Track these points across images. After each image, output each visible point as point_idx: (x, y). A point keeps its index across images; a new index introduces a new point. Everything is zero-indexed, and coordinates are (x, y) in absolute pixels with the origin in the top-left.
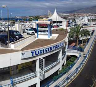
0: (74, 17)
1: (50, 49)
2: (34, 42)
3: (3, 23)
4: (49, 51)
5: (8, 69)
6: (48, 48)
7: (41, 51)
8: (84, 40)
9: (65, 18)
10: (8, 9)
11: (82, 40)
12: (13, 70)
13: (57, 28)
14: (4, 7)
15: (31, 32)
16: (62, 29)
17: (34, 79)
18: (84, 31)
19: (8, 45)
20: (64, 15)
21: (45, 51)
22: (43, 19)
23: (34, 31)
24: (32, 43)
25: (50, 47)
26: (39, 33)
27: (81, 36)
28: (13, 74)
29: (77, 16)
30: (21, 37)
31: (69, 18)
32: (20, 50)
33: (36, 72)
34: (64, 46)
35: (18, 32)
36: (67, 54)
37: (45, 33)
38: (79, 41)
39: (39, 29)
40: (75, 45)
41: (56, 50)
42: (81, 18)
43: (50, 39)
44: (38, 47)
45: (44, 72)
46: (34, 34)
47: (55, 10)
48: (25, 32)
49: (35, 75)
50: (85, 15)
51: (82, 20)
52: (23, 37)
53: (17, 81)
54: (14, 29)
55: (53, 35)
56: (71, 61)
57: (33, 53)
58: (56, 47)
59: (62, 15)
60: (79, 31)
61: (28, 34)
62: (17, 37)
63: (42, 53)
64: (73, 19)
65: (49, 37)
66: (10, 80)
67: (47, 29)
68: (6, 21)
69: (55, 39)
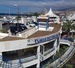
0: (65, 14)
1: (48, 38)
2: (36, 32)
3: (10, 17)
4: (48, 40)
5: (16, 51)
6: (47, 38)
7: (42, 40)
8: (73, 32)
9: (57, 15)
10: (18, 8)
11: (72, 33)
12: (20, 53)
13: (52, 23)
14: (15, 6)
15: (33, 25)
16: (57, 23)
17: (35, 60)
18: (74, 25)
19: (17, 34)
20: (57, 12)
21: (44, 40)
22: (40, 15)
23: (34, 25)
24: (35, 33)
25: (48, 37)
26: (39, 26)
27: (72, 30)
28: (20, 55)
29: (67, 13)
30: (25, 28)
31: (61, 14)
32: (26, 38)
33: (37, 55)
34: (58, 36)
35: (24, 25)
36: (60, 43)
37: (44, 26)
38: (70, 33)
39: (39, 22)
40: (66, 36)
41: (52, 39)
42: (71, 15)
43: (47, 30)
44: (39, 36)
45: (43, 55)
46: (35, 27)
47: (51, 8)
48: (28, 25)
49: (36, 57)
50: (74, 12)
51: (71, 16)
52: (27, 29)
53: (23, 61)
54: (21, 23)
55: (50, 28)
56: (63, 49)
57: (36, 40)
58: (53, 37)
59: (55, 12)
60: (70, 26)
61: (31, 26)
62: (23, 28)
63: (42, 41)
64: (64, 16)
65: (46, 29)
66: (18, 60)
67: (46, 23)
68: (12, 16)
69: (52, 31)
